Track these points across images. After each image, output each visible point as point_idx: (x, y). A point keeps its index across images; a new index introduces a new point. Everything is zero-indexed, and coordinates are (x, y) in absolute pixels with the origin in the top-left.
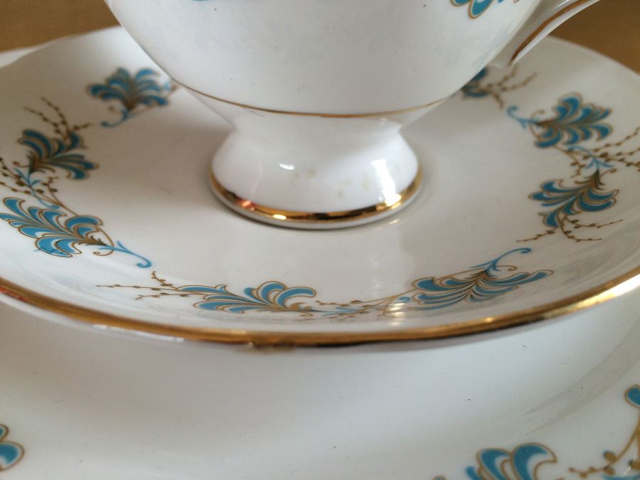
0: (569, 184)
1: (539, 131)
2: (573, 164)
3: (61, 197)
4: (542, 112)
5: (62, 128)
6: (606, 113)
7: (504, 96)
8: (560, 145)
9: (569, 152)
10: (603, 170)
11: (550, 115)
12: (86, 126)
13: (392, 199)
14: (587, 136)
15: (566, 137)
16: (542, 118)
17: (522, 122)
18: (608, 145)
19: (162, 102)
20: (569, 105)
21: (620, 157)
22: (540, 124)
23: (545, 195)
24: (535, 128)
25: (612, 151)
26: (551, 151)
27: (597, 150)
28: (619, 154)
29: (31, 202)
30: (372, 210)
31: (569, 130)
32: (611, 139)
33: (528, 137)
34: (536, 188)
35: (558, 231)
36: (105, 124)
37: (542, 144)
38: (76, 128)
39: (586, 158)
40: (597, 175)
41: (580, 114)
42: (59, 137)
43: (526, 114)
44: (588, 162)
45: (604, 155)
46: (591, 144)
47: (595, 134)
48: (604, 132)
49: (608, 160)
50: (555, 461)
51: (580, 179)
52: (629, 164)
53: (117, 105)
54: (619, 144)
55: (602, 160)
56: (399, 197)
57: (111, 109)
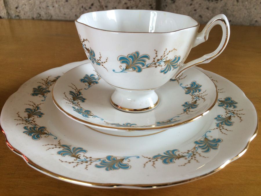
0: (190, 103)
1: (186, 90)
2: (192, 98)
3: (81, 106)
4: (188, 85)
5: (76, 90)
6: (201, 86)
7: (179, 81)
8: (190, 93)
9: (192, 95)
10: (198, 99)
11: (189, 86)
12: (81, 90)
13: (152, 106)
14: (196, 92)
15: (192, 92)
16: (188, 87)
17: (183, 87)
18: (200, 94)
19: (97, 83)
20: (194, 84)
21: (201, 97)
22: (186, 88)
23: (185, 105)
24: (185, 89)
26: (188, 95)
27: (197, 95)
29: (77, 108)
30: (148, 108)
31: (192, 90)
32: (200, 93)
33: (184, 91)
34: (183, 103)
35: (186, 113)
36: (85, 89)
37: (186, 93)
38: (79, 90)
39: (195, 97)
40: (196, 101)
41: (196, 86)
42: (76, 92)
43: (184, 85)
44: (195, 98)
46: (196, 93)
47: (198, 91)
48: (200, 91)
49: (199, 97)
50: (179, 151)
51: (193, 101)
53: (87, 84)
54: (202, 94)
56: (154, 105)
57: (86, 85)
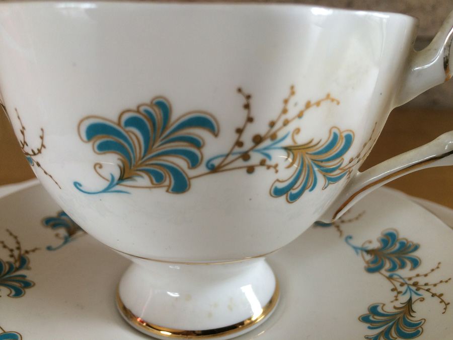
0: (389, 309)
1: (368, 257)
2: (393, 290)
4: (370, 242)
5: (16, 253)
6: (416, 247)
7: (343, 227)
8: (383, 271)
9: (390, 278)
10: (415, 297)
11: (376, 245)
12: (34, 251)
14: (403, 266)
15: (388, 265)
16: (371, 247)
17: (355, 248)
18: (418, 275)
20: (389, 238)
21: (427, 288)
22: (369, 252)
23: (371, 318)
24: (365, 254)
25: (421, 281)
26: (376, 276)
27: (410, 279)
28: (426, 284)
31: (389, 259)
32: (420, 270)
33: (360, 262)
34: (364, 311)
36: (49, 248)
37: (370, 270)
38: (27, 252)
39: (402, 285)
40: (410, 302)
41: (397, 246)
42: (12, 260)
43: (358, 242)
44: (403, 289)
45: (415, 284)
46: (405, 273)
47: (409, 265)
48: (416, 263)
49: (418, 289)
51: (398, 304)
52: (433, 295)
53: (62, 232)
54: (426, 275)
55: (414, 288)
